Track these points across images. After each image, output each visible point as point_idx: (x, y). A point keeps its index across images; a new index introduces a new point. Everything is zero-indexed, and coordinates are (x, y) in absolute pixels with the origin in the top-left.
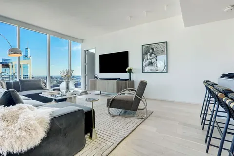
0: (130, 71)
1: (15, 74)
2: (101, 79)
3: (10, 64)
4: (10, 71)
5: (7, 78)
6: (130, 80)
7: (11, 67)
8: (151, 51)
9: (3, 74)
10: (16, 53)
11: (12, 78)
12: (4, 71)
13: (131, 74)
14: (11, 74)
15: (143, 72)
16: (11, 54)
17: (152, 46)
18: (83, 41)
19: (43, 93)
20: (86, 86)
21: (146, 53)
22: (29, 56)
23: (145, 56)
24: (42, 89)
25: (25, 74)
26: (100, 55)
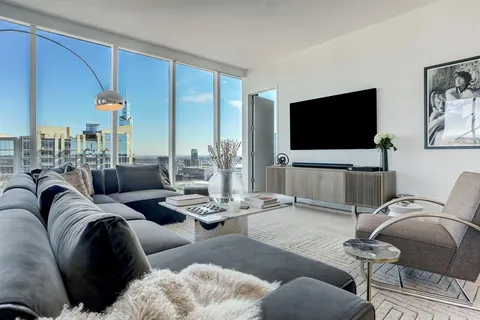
0: (386, 144)
1: (106, 152)
2: (296, 165)
3: (98, 134)
4: (98, 147)
5: (94, 160)
6: (386, 169)
7: (99, 139)
8: (459, 81)
9: (87, 152)
10: (110, 102)
11: (101, 160)
12: (89, 147)
13: (390, 151)
14: (99, 152)
15: (426, 147)
16: (102, 104)
17: (465, 68)
18: (244, 72)
19: (167, 199)
20: (253, 181)
21: (440, 90)
22: (128, 117)
23: (437, 100)
24: (162, 188)
25: (123, 153)
26: (291, 105)
